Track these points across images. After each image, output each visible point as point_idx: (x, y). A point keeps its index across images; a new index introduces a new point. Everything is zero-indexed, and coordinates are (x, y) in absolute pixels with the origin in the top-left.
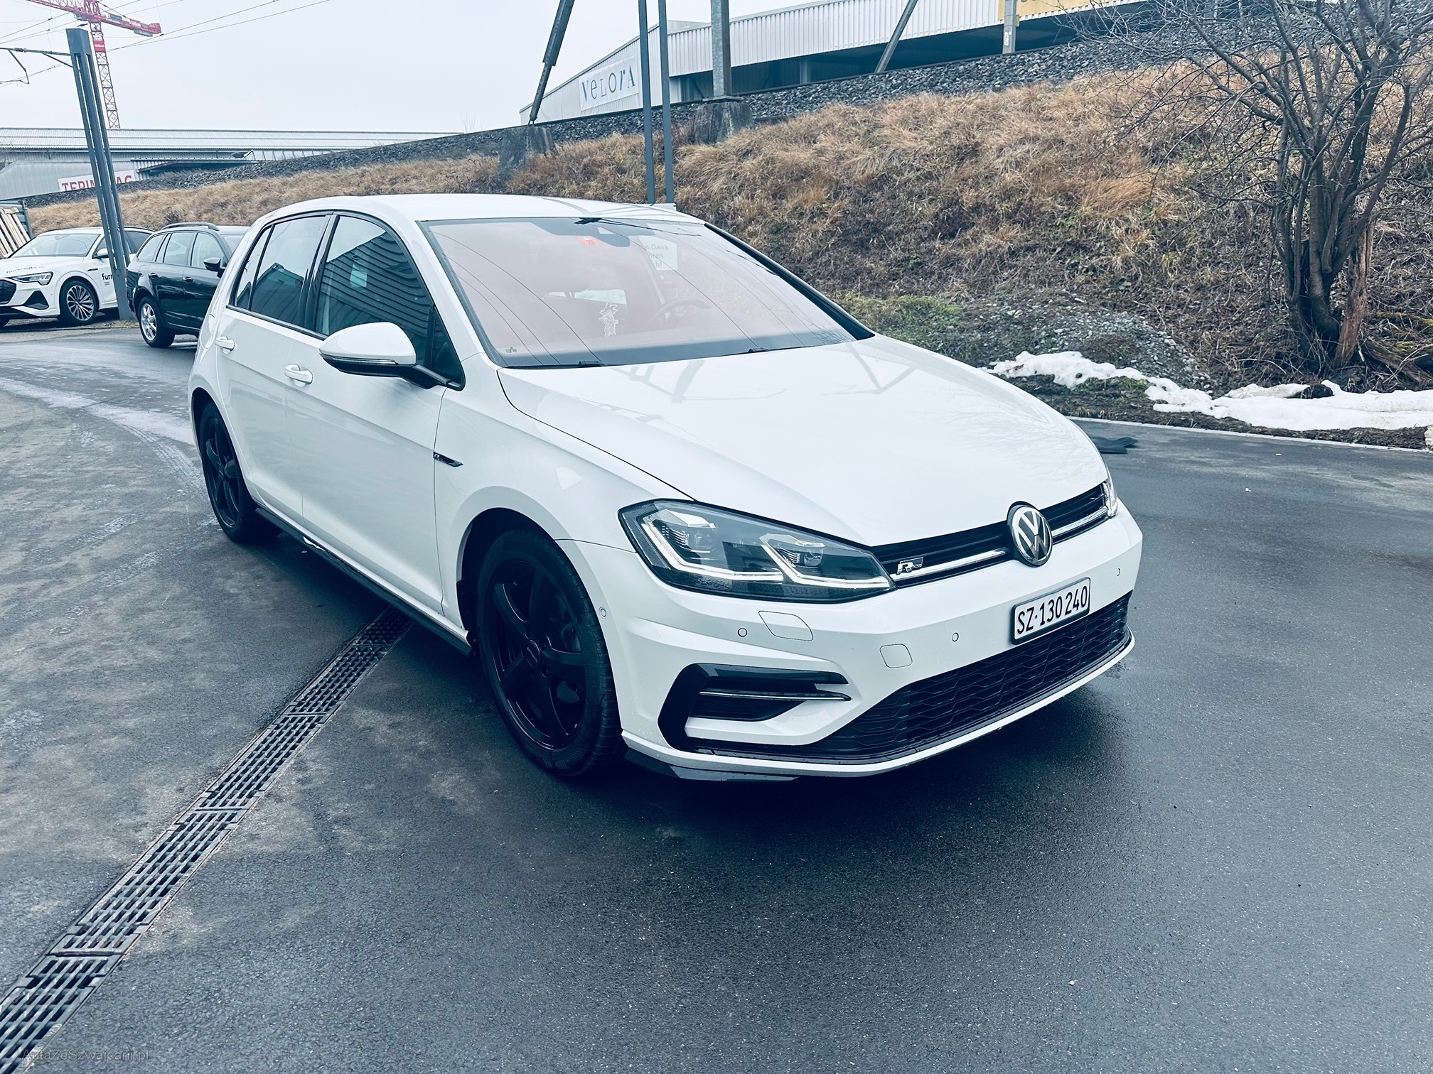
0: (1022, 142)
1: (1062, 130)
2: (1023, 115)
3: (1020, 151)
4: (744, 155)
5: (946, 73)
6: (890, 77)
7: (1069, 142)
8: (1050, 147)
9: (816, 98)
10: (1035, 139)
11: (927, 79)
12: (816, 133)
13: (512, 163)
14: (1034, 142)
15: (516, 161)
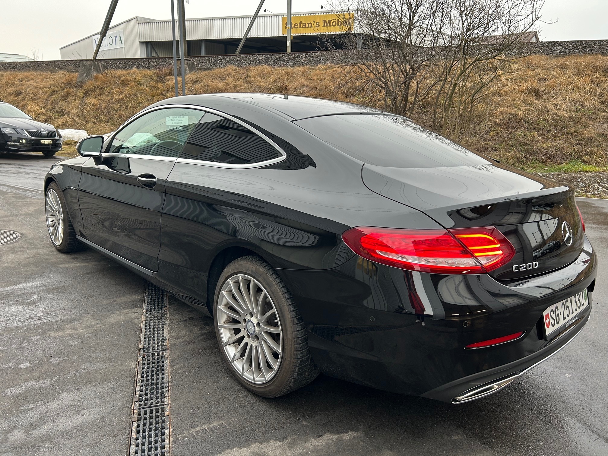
0: (302, 87)
1: (316, 83)
2: (302, 77)
3: (302, 90)
4: (195, 82)
5: (271, 57)
6: (250, 57)
7: (319, 88)
8: (312, 89)
9: (221, 62)
10: (307, 86)
11: (264, 59)
12: (224, 76)
13: (85, 77)
14: (307, 87)
15: (87, 76)
